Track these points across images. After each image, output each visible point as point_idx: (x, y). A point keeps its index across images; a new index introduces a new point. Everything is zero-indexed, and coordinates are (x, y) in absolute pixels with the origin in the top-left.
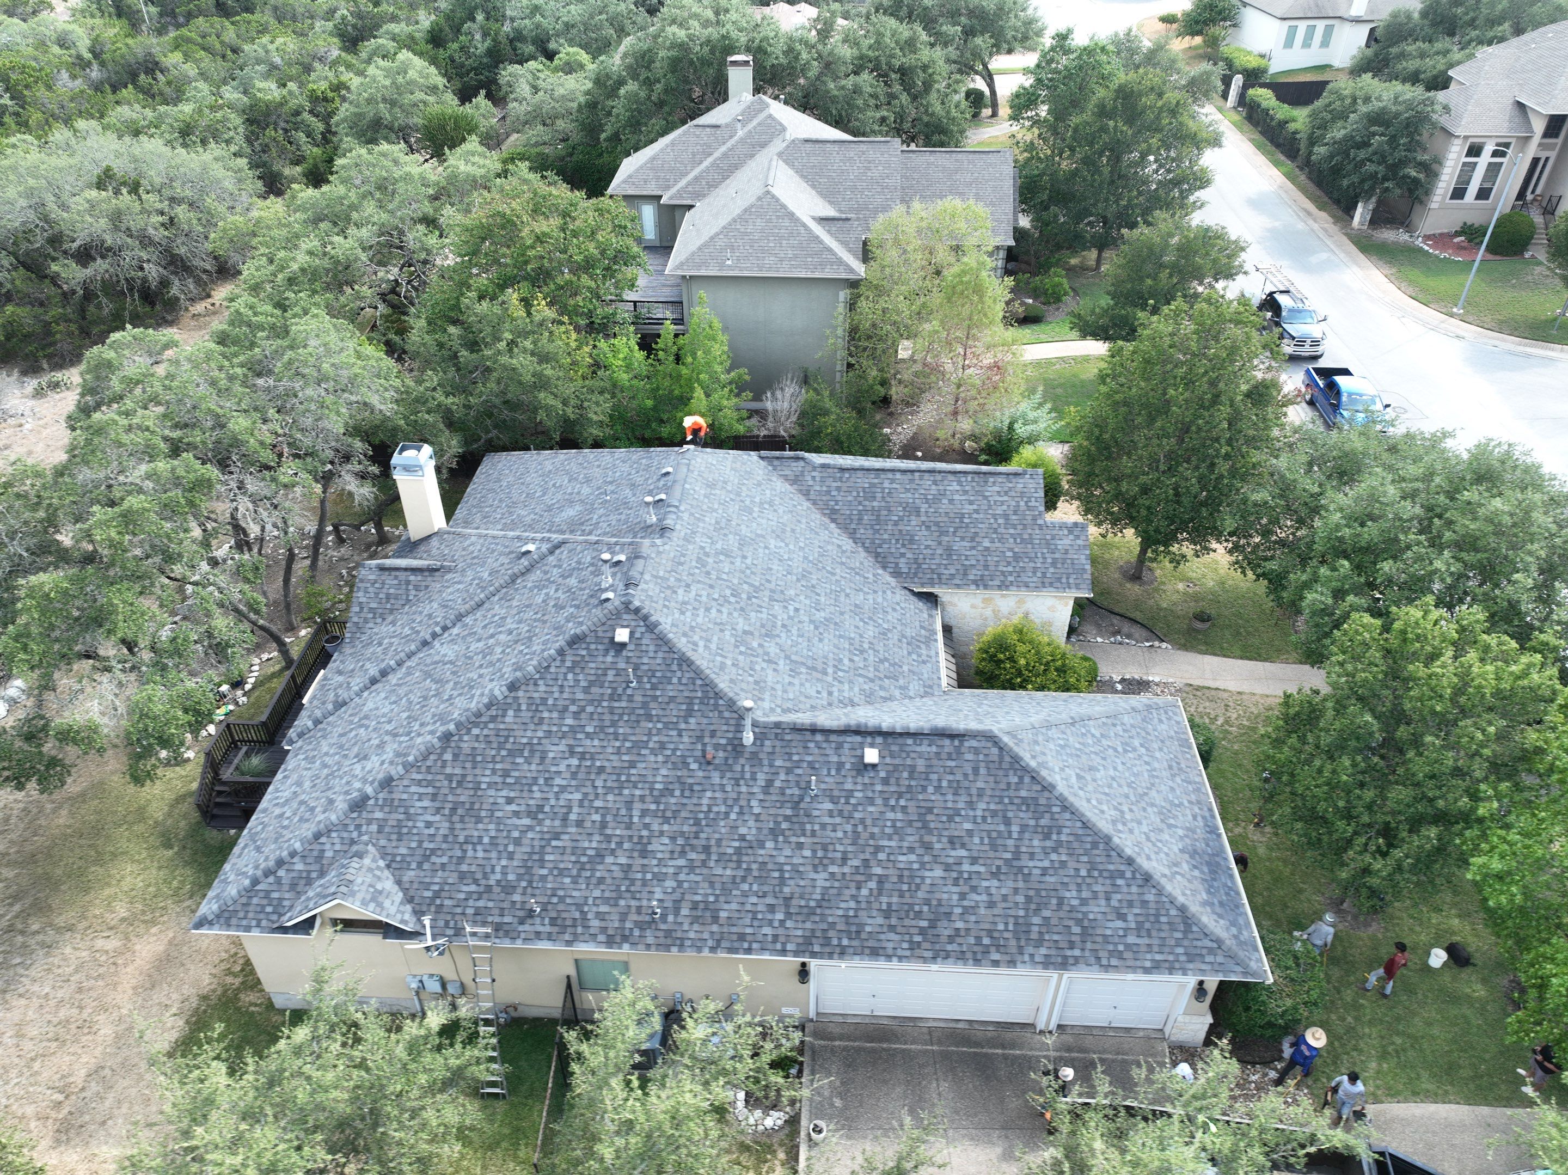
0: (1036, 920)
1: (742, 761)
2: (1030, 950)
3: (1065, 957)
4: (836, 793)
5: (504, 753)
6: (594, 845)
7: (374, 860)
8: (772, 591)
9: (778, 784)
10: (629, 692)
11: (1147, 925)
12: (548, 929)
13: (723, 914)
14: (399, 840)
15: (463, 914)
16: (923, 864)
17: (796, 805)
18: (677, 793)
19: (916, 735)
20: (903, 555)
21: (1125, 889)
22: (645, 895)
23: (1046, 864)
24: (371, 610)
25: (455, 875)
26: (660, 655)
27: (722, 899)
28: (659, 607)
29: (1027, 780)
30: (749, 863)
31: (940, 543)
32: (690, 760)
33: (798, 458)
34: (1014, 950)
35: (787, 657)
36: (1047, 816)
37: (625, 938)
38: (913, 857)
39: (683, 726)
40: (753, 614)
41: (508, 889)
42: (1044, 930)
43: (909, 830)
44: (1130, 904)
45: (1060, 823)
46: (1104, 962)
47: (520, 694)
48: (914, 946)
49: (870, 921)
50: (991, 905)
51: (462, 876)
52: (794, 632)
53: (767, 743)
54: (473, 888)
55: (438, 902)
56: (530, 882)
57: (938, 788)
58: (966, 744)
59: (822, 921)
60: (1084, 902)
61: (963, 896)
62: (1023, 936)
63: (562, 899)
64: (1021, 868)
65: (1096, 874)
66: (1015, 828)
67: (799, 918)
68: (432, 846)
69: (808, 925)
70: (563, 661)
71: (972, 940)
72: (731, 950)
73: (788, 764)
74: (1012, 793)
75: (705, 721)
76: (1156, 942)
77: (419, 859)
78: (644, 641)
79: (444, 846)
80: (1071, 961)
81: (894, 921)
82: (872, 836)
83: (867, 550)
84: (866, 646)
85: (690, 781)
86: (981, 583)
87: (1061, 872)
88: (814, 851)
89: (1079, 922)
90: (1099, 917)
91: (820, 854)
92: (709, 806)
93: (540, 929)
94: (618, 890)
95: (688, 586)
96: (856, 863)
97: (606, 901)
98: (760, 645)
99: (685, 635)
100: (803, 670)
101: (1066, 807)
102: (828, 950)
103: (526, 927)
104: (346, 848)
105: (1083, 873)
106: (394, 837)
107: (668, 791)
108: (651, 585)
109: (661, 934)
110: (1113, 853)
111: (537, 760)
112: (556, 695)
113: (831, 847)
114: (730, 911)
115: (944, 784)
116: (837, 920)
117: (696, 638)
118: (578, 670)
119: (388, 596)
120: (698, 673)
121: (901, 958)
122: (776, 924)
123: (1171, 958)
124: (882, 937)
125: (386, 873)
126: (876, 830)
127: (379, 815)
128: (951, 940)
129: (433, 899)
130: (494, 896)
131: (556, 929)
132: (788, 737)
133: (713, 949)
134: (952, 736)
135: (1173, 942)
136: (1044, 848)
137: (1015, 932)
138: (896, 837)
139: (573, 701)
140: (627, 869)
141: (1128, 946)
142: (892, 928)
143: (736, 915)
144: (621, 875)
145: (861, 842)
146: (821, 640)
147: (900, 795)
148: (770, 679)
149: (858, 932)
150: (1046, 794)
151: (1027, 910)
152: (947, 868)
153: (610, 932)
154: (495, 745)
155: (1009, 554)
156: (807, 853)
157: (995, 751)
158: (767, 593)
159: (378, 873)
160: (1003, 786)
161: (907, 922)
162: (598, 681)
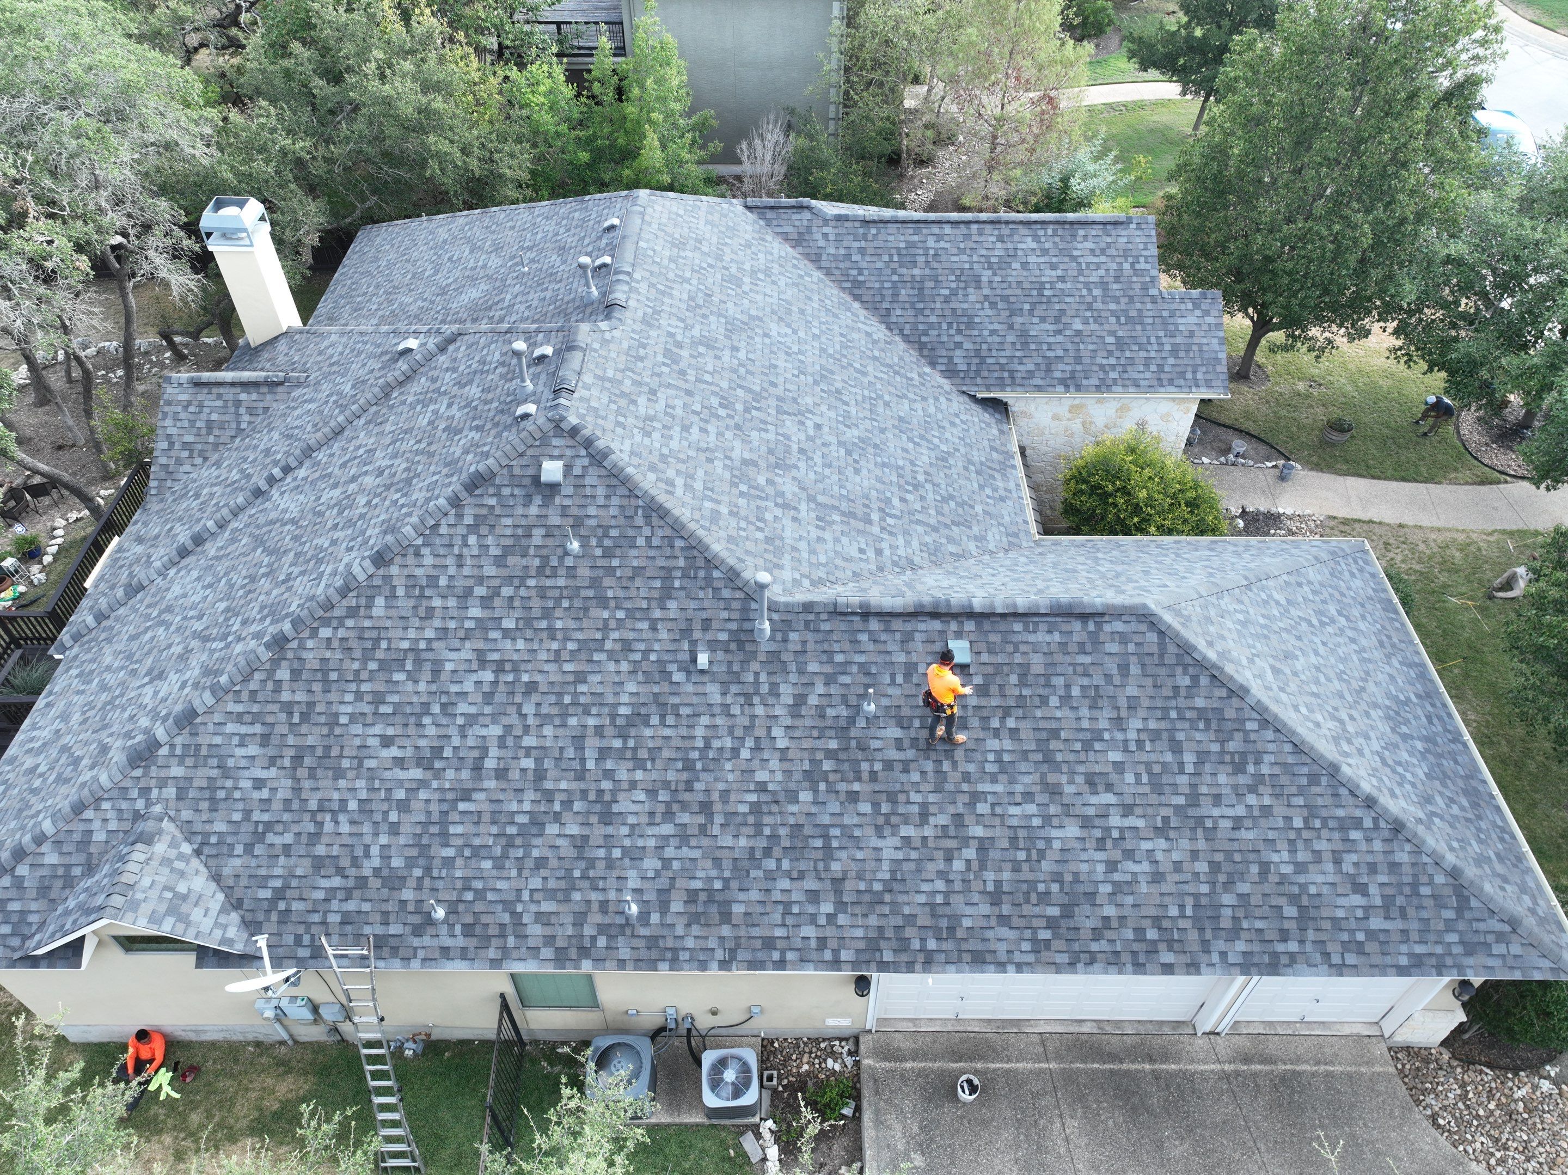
0: (1228, 899)
1: (755, 666)
2: (1220, 945)
3: (1275, 955)
4: (906, 712)
5: (373, 666)
6: (527, 806)
7: (173, 844)
8: (779, 399)
9: (813, 700)
10: (569, 562)
11: (1400, 900)
12: (461, 941)
13: (738, 909)
14: (213, 810)
15: (324, 923)
16: (1047, 819)
17: (843, 731)
18: (655, 720)
19: (1027, 616)
20: (959, 345)
21: (1363, 846)
22: (612, 883)
23: (1240, 811)
24: (186, 445)
25: (307, 862)
26: (615, 501)
27: (734, 885)
28: (609, 425)
29: (1204, 681)
30: (774, 827)
31: (1011, 327)
32: (672, 668)
33: (801, 207)
34: (1196, 947)
35: (811, 499)
36: (1238, 736)
37: (584, 952)
38: (1031, 809)
39: (657, 614)
40: (754, 434)
41: (393, 881)
42: (1240, 913)
43: (1023, 767)
44: (1373, 868)
45: (1259, 747)
46: (1336, 959)
47: (394, 570)
48: (1040, 947)
49: (968, 910)
50: (1157, 878)
51: (318, 864)
52: (818, 459)
53: (793, 636)
54: (337, 882)
55: (282, 906)
56: (428, 870)
57: (1066, 699)
58: (1107, 628)
59: (893, 913)
60: (1301, 868)
61: (1112, 866)
62: (1208, 925)
63: (480, 895)
64: (1200, 820)
65: (1317, 823)
66: (1189, 758)
67: (858, 910)
68: (266, 817)
69: (873, 920)
70: (460, 516)
71: (1130, 935)
72: (754, 965)
73: (828, 669)
74: (1182, 702)
75: (693, 605)
76: (1414, 926)
77: (247, 839)
78: (588, 481)
79: (286, 817)
80: (1284, 960)
81: (1006, 909)
82: (966, 777)
83: (906, 339)
84: (921, 478)
85: (675, 700)
86: (1071, 383)
87: (1263, 823)
88: (876, 805)
89: (1294, 899)
90: (1325, 890)
91: (885, 808)
92: (707, 740)
93: (449, 942)
94: (568, 875)
95: (653, 392)
96: (942, 820)
97: (551, 894)
98: (770, 482)
99: (653, 468)
100: (836, 517)
101: (1267, 721)
102: (904, 957)
103: (427, 940)
104: (127, 826)
105: (1298, 823)
106: (204, 805)
107: (642, 719)
108: (595, 392)
109: (641, 943)
110: (1343, 791)
111: (426, 675)
112: (452, 571)
113: (902, 798)
114: (747, 903)
115: (1076, 691)
116: (917, 910)
117: (671, 473)
118: (484, 530)
119: (210, 425)
120: (677, 528)
121: (1020, 968)
122: (822, 921)
123: (1439, 950)
124: (990, 934)
125: (195, 863)
126: (971, 768)
127: (177, 771)
128: (1097, 934)
129: (274, 901)
130: (372, 894)
131: (472, 943)
132: (825, 626)
133: (725, 965)
134: (1084, 617)
135: (1441, 926)
136: (1235, 787)
137: (1195, 919)
138: (1003, 778)
139: (480, 580)
140: (581, 843)
141: (1371, 934)
142: (1004, 920)
143: (759, 909)
144: (573, 853)
145: (949, 787)
146: (857, 471)
147: (1006, 712)
148: (788, 533)
149: (952, 929)
150: (1235, 702)
151: (1213, 884)
152: (1086, 823)
153: (560, 943)
154: (357, 654)
155: (1110, 340)
156: (865, 808)
157: (1152, 637)
158: (773, 402)
159: (180, 865)
160: (1167, 692)
161: (1027, 910)
162: (517, 546)
